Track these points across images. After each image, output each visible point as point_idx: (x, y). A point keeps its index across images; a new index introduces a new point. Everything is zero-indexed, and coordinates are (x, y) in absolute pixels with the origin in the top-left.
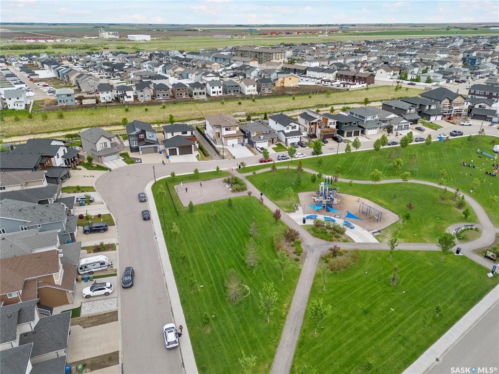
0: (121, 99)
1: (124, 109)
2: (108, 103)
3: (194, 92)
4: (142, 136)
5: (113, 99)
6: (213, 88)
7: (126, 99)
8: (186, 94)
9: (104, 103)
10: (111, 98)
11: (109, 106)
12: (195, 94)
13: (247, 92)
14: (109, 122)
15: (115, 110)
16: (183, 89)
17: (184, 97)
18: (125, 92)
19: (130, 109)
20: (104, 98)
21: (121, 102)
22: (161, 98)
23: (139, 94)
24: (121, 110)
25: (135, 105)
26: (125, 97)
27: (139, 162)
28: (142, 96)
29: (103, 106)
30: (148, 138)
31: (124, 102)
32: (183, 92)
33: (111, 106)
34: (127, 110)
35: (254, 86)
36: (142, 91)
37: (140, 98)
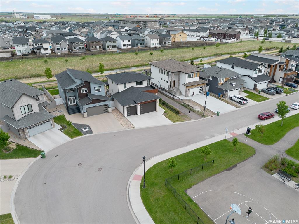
0: (38, 52)
1: (43, 61)
2: (24, 55)
3: (107, 45)
4: (84, 90)
5: (29, 52)
6: (123, 41)
7: (43, 52)
8: (100, 47)
9: (20, 56)
10: (27, 51)
11: (26, 58)
12: (108, 47)
13: (152, 45)
14: (28, 74)
15: (33, 62)
16: (97, 42)
17: (98, 49)
18: (41, 45)
19: (48, 60)
20: (20, 51)
21: (37, 54)
22: (77, 51)
23: (56, 46)
24: (39, 62)
25: (53, 56)
26: (42, 50)
27: (87, 133)
28: (59, 49)
29: (19, 58)
30: (93, 92)
31: (41, 55)
32: (98, 45)
33: (28, 58)
34: (46, 61)
35: (157, 40)
36: (58, 44)
37: (57, 51)
